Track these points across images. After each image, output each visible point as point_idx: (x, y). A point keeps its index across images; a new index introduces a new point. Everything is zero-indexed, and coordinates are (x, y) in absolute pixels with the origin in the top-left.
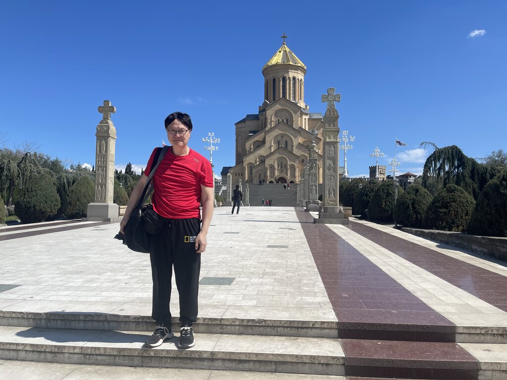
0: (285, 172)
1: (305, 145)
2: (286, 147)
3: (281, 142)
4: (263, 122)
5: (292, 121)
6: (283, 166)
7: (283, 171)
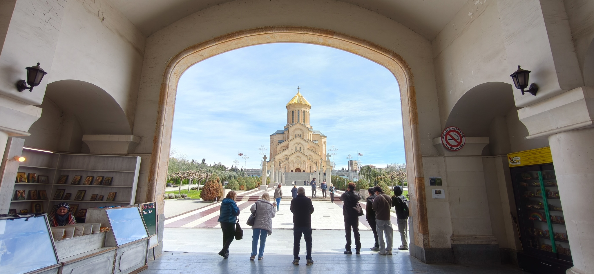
0: (300, 164)
1: (311, 149)
2: (300, 150)
3: (297, 148)
4: (287, 135)
5: (303, 136)
6: (299, 162)
7: (299, 164)
